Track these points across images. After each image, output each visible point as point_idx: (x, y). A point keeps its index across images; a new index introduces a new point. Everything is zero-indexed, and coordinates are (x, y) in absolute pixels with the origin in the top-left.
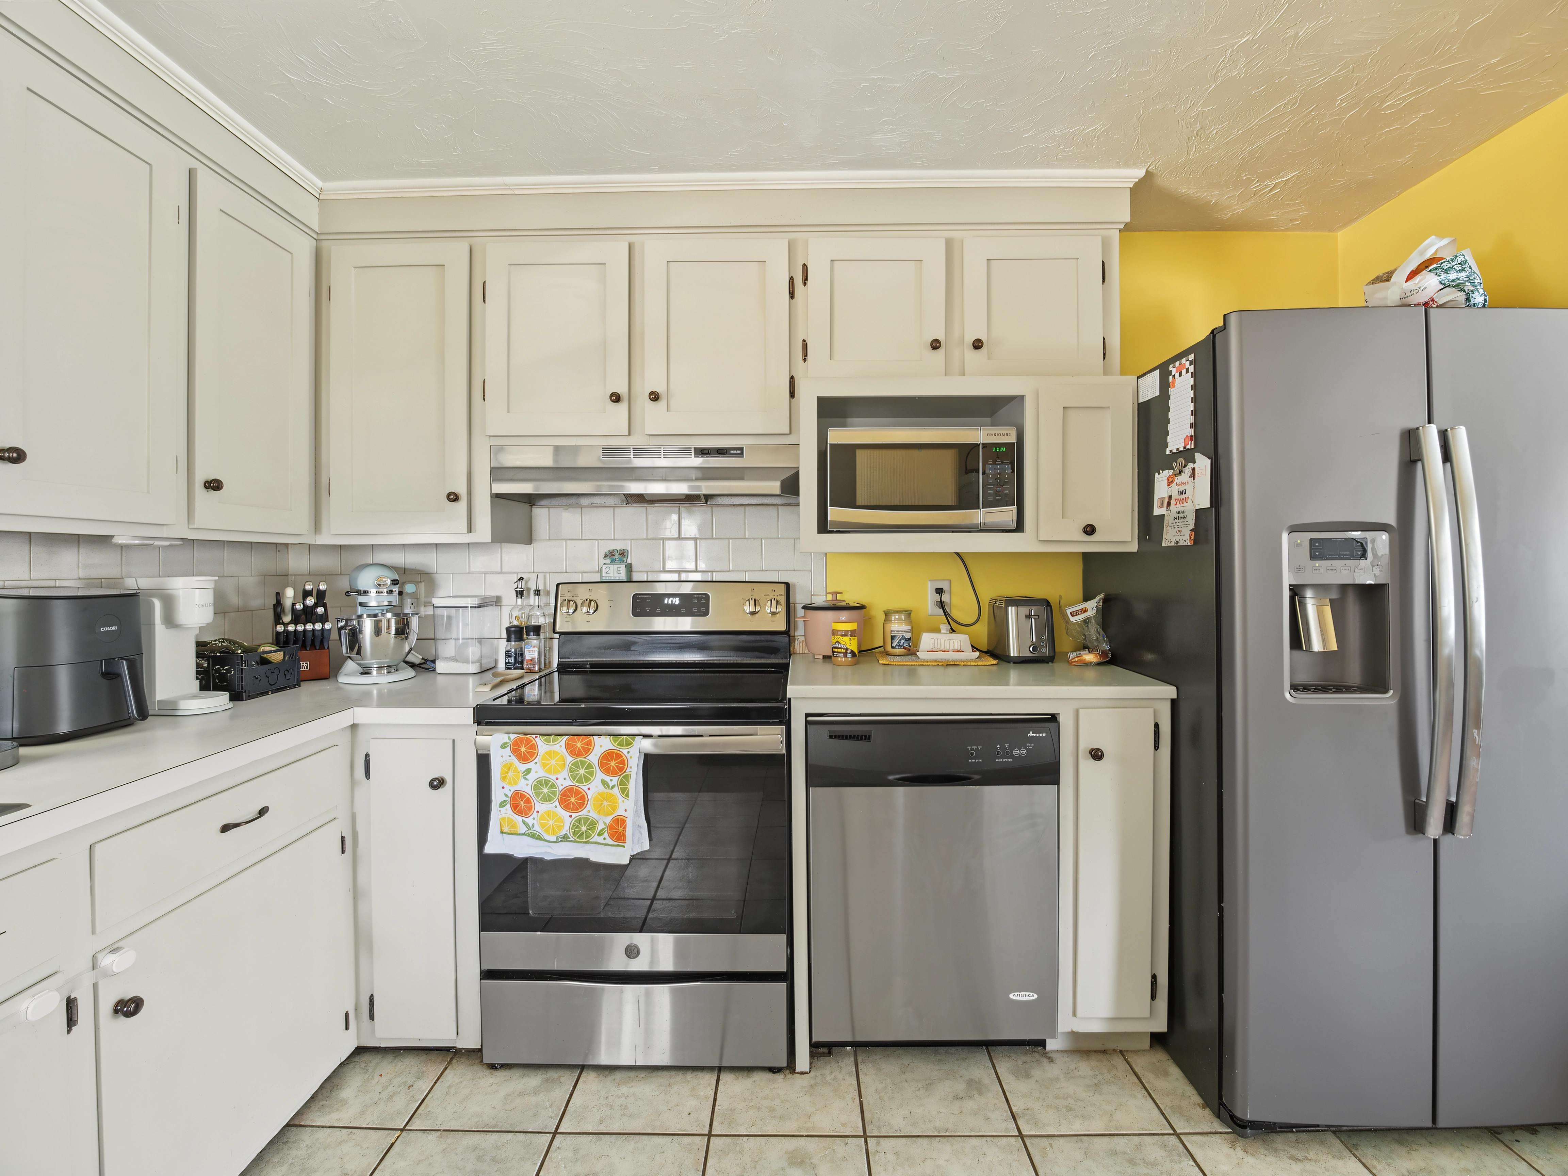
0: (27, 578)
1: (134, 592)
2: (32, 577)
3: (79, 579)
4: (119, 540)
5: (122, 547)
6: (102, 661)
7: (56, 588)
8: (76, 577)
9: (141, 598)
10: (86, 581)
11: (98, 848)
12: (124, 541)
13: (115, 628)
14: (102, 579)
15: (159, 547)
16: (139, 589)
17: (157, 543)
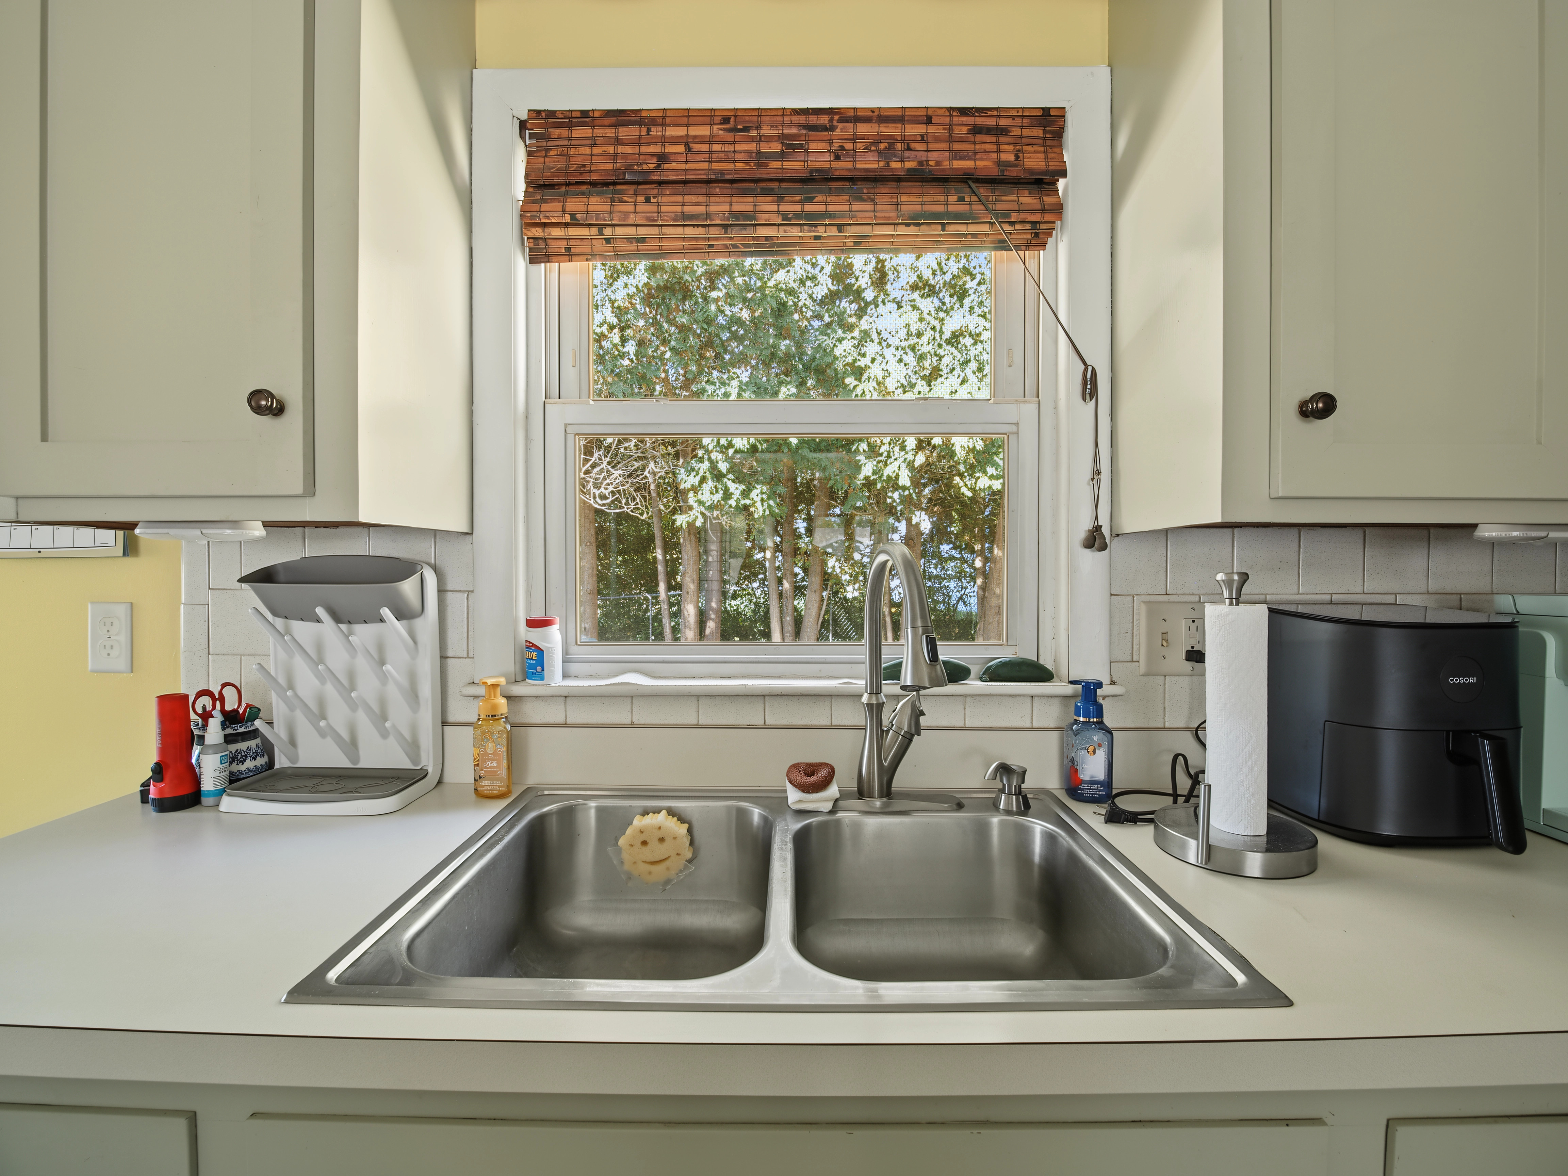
0: (1360, 590)
1: (1508, 620)
2: (1365, 590)
3: (1428, 593)
4: (1486, 532)
5: (1492, 544)
6: (1448, 732)
7: (1396, 606)
8: (1424, 590)
9: (1520, 629)
10: (1438, 596)
11: (1402, 1133)
12: (1494, 534)
13: (1474, 680)
14: (1460, 594)
15: (1555, 544)
16: (1518, 613)
17: (1553, 535)
